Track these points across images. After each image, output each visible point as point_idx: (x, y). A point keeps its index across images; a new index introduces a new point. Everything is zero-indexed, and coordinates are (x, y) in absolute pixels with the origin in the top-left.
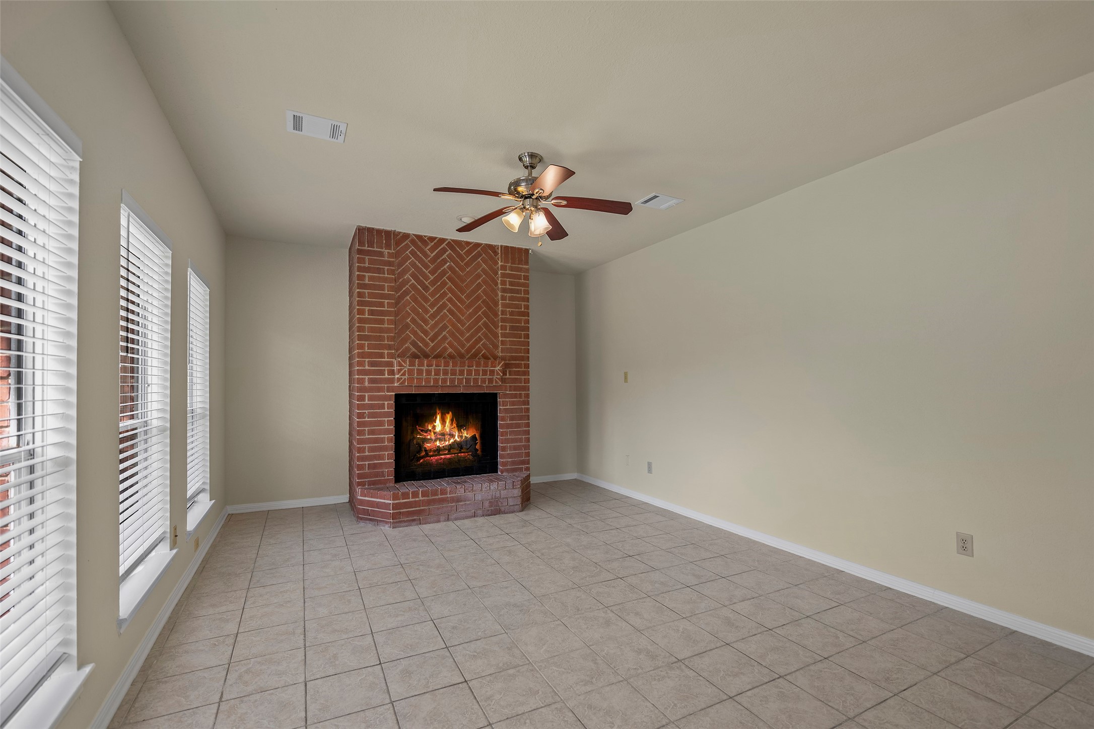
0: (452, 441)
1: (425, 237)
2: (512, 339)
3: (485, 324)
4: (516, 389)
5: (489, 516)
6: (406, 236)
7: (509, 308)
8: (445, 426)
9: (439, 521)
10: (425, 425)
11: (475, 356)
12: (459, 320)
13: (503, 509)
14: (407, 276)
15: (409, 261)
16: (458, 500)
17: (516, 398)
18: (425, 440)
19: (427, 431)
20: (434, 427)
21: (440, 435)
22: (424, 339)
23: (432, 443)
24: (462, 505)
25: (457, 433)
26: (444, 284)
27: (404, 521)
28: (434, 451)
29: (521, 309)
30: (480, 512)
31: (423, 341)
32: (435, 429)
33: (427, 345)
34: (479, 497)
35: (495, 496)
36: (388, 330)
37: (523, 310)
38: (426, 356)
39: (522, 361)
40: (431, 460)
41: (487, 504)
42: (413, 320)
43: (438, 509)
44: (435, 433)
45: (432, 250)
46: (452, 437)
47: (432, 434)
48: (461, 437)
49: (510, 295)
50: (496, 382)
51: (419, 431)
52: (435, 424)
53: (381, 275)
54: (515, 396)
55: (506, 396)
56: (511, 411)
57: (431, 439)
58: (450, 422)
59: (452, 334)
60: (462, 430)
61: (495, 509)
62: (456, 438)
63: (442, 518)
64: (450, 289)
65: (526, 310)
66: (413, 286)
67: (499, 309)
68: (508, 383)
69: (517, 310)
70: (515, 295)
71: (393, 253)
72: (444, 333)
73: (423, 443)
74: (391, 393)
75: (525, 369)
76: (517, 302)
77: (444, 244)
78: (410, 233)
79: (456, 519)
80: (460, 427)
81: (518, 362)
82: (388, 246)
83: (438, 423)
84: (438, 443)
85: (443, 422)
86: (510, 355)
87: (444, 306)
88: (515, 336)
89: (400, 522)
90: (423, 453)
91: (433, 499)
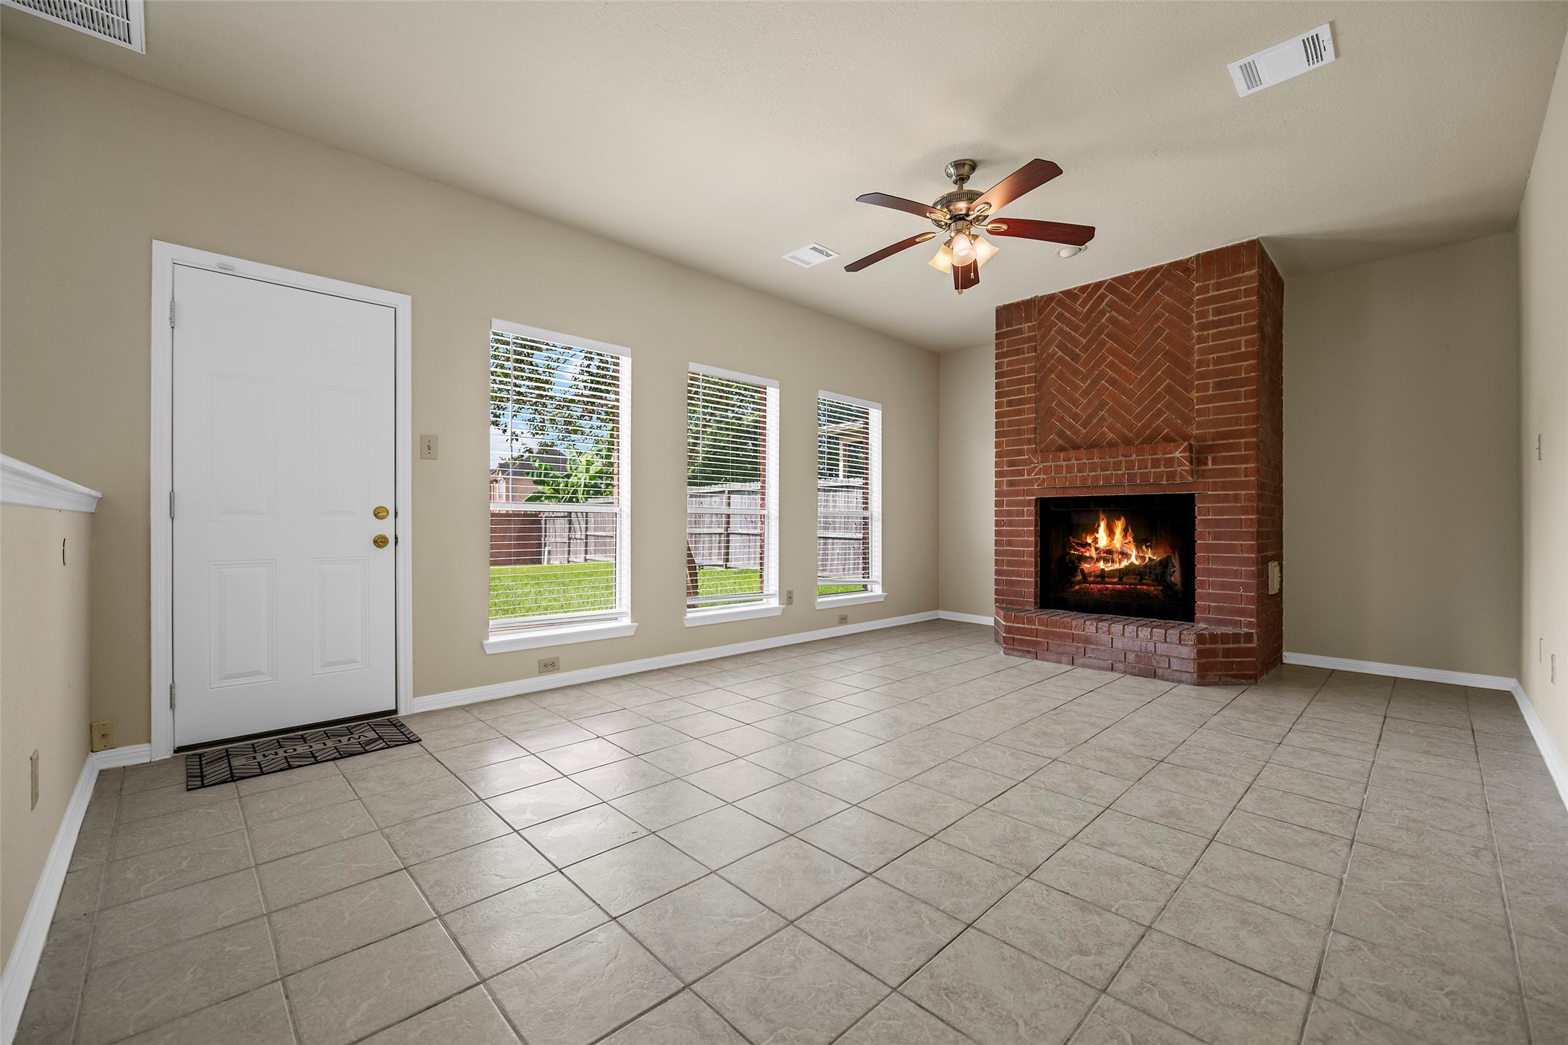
0: (1125, 563)
1: (1075, 289)
2: (1219, 404)
3: (1169, 389)
4: (1225, 486)
5: (1135, 675)
6: (1051, 298)
7: (1213, 354)
8: (1113, 540)
9: (1060, 662)
10: (1082, 536)
11: (1149, 440)
12: (1124, 391)
13: (1160, 672)
14: (1053, 348)
15: (1054, 329)
16: (1087, 641)
17: (1227, 502)
18: (1082, 558)
19: (1086, 545)
20: (1096, 540)
21: (1104, 553)
22: (1073, 425)
23: (1092, 564)
24: (1093, 649)
25: (1134, 551)
26: (1102, 344)
27: (1018, 650)
28: (1097, 576)
29: (1240, 349)
30: (1120, 666)
31: (1071, 427)
32: (1097, 543)
33: (1076, 432)
34: (1119, 644)
35: (1146, 649)
36: (1028, 421)
37: (1243, 350)
38: (1076, 447)
39: (1241, 438)
40: (1091, 589)
41: (1131, 657)
42: (1060, 404)
43: (1059, 646)
44: (1096, 549)
45: (1083, 304)
46: (1125, 558)
47: (1093, 549)
48: (1143, 558)
49: (1214, 331)
50: (1182, 477)
51: (1074, 544)
52: (1097, 535)
53: (1021, 357)
54: (1225, 498)
55: (1207, 498)
56: (1217, 523)
57: (1091, 558)
58: (1121, 533)
59: (1112, 412)
60: (1144, 548)
61: (1147, 669)
62: (1133, 559)
63: (1064, 659)
64: (1111, 351)
65: (1250, 349)
66: (1060, 360)
67: (1194, 359)
68: (1211, 478)
69: (1230, 353)
70: (1226, 328)
71: (1034, 325)
72: (1101, 413)
73: (1079, 562)
74: (1031, 498)
75: (1245, 453)
76: (1231, 340)
77: (1102, 289)
78: (1056, 291)
79: (1084, 666)
80: (1139, 543)
81: (1232, 441)
82: (1028, 319)
83: (1102, 535)
84: (1101, 565)
85: (1111, 533)
86: (1215, 430)
87: (1102, 375)
88: (1225, 398)
89: (1014, 649)
90: (1079, 577)
91: (1053, 631)
